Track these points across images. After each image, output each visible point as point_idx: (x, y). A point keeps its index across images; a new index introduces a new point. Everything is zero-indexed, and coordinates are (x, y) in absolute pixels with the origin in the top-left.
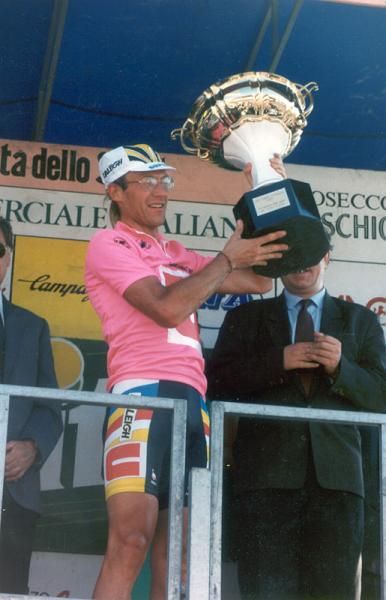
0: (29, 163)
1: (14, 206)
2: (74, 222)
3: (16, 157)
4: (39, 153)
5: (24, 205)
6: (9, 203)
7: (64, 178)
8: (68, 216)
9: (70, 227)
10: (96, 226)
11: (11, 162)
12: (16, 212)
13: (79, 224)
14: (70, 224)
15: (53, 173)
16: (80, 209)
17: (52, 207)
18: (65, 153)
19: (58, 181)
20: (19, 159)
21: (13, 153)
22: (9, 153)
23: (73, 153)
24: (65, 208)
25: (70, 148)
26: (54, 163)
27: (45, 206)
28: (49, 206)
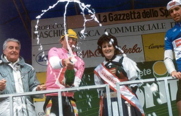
0: (141, 15)
1: (140, 27)
2: (157, 28)
3: (137, 13)
4: (143, 11)
5: (142, 26)
6: (138, 26)
7: (151, 17)
8: (155, 27)
9: (156, 30)
10: (163, 28)
11: (136, 15)
12: (140, 28)
13: (158, 28)
14: (156, 29)
15: (148, 16)
16: (157, 24)
17: (150, 25)
18: (150, 10)
19: (150, 18)
20: (138, 14)
21: (136, 13)
22: (135, 13)
23: (153, 10)
24: (154, 25)
25: (151, 9)
26: (148, 13)
27: (148, 26)
28: (149, 25)
